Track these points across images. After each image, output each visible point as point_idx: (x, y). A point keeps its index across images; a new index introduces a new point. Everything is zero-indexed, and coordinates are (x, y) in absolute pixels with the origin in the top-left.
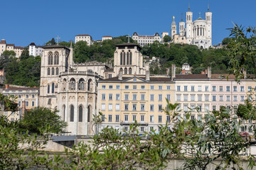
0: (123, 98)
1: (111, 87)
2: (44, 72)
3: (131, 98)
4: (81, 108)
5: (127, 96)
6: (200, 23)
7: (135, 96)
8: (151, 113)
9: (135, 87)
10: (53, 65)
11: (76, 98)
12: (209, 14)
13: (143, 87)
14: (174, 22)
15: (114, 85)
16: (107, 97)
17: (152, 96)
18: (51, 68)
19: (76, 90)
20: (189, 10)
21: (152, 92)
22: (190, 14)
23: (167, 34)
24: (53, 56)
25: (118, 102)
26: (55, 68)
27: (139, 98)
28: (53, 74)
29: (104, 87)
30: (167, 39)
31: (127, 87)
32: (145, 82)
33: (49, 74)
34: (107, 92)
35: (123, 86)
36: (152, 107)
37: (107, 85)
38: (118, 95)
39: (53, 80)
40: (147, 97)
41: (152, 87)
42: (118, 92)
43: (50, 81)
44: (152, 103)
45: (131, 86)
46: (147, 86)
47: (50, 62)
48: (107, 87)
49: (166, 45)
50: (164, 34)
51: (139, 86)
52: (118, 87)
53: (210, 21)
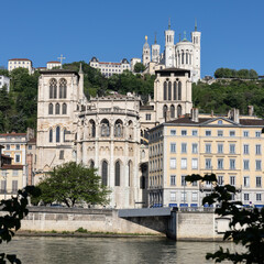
0: (203, 150)
1: (184, 132)
2: (42, 110)
3: (214, 149)
4: (118, 164)
5: (208, 147)
6: (185, 46)
7: (220, 148)
8: (245, 174)
9: (220, 134)
10: (58, 99)
11: (112, 149)
12: (197, 34)
13: (232, 133)
14: (147, 45)
15: (189, 130)
16: (179, 148)
17: (246, 147)
18: (54, 104)
19: (112, 137)
20: (169, 28)
21: (245, 142)
22: (170, 33)
23: (139, 61)
24: (58, 85)
25: (195, 156)
26: (61, 104)
27: (226, 149)
28: (58, 112)
29: (174, 132)
30: (140, 68)
31: (208, 133)
32: (235, 126)
33: (51, 112)
34: (179, 140)
35: (202, 131)
36: (246, 164)
37: (179, 129)
38: (195, 146)
39: (58, 122)
40: (239, 149)
41: (246, 134)
42: (195, 140)
43: (53, 123)
44: (246, 157)
45: (214, 131)
46: (239, 132)
47: (52, 94)
48: (179, 132)
49: (139, 76)
50: (135, 61)
51: (226, 131)
52: (194, 132)
53: (199, 45)
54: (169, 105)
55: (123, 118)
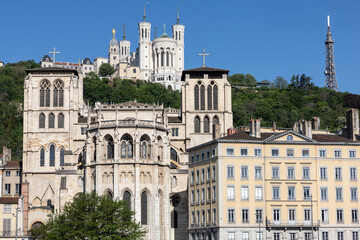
0: (269, 175)
1: (244, 152)
2: (30, 122)
3: (283, 174)
5: (275, 171)
7: (291, 172)
8: (323, 205)
9: (290, 153)
10: (52, 108)
12: (180, 28)
13: (305, 152)
14: (114, 40)
15: (251, 148)
16: (238, 172)
17: (323, 171)
18: (47, 114)
19: (137, 159)
20: (145, 19)
21: (322, 163)
22: (146, 26)
23: (106, 61)
24: (52, 89)
25: (259, 183)
26: (56, 114)
27: (298, 174)
28: (51, 125)
29: (230, 151)
30: (106, 70)
31: (275, 152)
32: (308, 142)
33: (42, 125)
34: (238, 162)
35: (267, 149)
36: (324, 192)
37: (237, 147)
38: (258, 169)
39: (52, 138)
40: (314, 173)
41: (323, 153)
42: (259, 162)
43: (46, 141)
44: (323, 184)
45: (283, 150)
46: (314, 150)
47: (44, 101)
48: (237, 152)
49: (106, 81)
50: (100, 62)
51: (298, 150)
52: (257, 152)
54: (202, 116)
55: (151, 133)
